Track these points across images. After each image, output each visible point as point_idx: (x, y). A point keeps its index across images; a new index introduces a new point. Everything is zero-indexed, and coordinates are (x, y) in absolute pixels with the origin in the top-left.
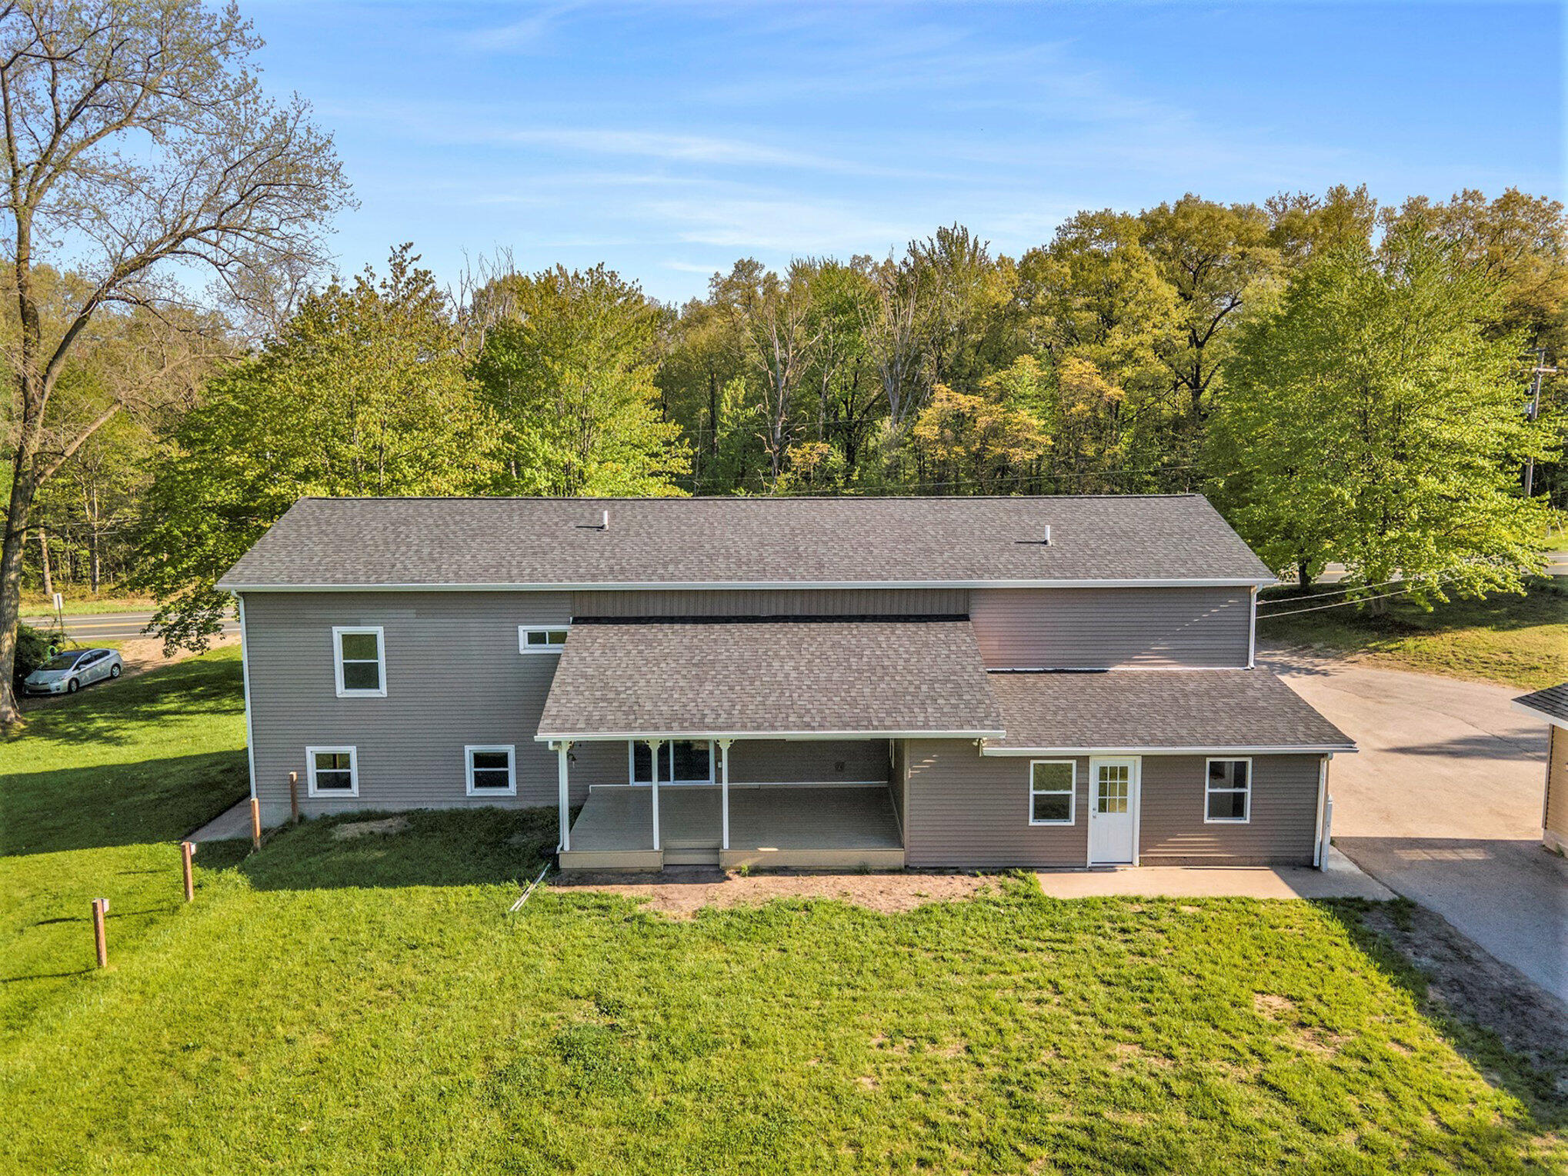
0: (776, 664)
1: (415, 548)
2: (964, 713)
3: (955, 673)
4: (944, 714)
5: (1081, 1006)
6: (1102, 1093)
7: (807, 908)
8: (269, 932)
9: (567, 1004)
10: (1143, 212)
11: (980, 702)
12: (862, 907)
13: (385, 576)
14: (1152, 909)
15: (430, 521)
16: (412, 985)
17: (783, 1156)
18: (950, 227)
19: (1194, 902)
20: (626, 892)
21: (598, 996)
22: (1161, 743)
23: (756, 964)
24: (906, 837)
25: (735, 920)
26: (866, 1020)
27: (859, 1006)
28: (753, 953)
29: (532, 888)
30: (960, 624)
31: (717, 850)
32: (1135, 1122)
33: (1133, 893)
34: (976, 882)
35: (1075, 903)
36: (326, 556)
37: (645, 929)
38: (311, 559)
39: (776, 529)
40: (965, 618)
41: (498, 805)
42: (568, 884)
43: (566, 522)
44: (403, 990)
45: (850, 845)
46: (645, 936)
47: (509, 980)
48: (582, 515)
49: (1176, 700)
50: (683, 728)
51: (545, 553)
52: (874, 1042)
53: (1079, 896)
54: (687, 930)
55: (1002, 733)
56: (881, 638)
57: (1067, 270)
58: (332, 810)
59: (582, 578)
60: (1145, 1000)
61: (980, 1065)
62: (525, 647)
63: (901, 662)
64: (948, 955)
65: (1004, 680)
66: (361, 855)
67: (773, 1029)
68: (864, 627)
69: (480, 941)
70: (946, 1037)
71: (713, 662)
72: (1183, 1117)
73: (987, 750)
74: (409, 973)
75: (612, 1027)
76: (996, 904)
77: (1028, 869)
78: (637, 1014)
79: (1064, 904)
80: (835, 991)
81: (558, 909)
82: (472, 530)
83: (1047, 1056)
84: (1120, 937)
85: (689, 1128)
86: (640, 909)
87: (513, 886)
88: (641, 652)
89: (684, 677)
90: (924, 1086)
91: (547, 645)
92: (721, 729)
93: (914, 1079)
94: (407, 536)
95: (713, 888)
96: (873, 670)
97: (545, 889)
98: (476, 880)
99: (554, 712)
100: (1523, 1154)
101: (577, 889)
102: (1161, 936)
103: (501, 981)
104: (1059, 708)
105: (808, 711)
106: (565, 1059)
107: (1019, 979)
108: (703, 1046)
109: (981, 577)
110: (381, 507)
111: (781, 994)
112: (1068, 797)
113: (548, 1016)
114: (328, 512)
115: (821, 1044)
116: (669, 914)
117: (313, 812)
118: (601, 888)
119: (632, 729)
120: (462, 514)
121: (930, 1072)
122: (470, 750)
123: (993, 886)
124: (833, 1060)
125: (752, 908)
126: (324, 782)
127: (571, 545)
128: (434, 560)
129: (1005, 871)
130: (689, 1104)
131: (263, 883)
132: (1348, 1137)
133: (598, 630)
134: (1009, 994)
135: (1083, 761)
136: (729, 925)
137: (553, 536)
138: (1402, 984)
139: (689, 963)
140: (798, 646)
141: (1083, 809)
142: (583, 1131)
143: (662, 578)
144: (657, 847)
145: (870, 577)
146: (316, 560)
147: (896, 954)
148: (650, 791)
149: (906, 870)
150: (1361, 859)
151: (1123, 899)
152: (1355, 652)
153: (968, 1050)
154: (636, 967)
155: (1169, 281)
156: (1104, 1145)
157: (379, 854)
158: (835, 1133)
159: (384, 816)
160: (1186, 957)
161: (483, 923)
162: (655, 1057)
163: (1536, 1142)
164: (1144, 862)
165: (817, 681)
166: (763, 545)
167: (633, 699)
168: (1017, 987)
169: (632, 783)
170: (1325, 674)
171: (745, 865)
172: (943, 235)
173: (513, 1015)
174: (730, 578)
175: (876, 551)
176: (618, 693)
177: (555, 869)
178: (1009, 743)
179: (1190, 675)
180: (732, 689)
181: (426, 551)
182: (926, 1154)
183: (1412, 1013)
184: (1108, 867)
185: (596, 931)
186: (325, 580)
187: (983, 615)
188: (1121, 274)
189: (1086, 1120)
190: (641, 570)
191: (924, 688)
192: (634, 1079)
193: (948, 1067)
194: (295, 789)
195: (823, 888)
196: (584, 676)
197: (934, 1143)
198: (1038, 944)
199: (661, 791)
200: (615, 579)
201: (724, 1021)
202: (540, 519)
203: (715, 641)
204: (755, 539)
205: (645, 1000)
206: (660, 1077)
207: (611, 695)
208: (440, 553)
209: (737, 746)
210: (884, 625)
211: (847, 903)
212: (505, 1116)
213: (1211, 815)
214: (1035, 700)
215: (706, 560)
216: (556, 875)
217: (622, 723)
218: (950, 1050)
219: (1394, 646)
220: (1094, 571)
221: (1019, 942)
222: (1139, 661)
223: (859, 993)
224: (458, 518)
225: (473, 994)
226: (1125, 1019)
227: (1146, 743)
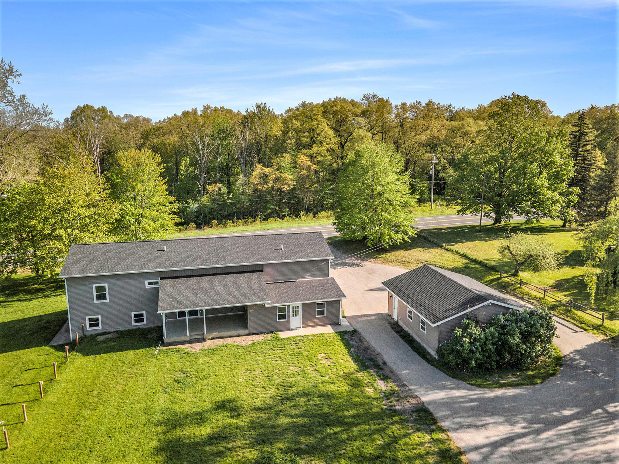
0: (215, 288)
1: (113, 261)
2: (261, 298)
3: (259, 287)
4: (256, 298)
5: (285, 360)
6: (286, 376)
7: (226, 346)
8: (95, 366)
9: (175, 373)
10: (323, 101)
11: (265, 294)
12: (239, 344)
13: (107, 271)
14: (303, 338)
15: (114, 251)
16: (137, 373)
17: (226, 394)
18: (260, 103)
19: (312, 336)
20: (182, 347)
21: (182, 370)
22: (305, 300)
23: (216, 360)
24: (249, 327)
25: (210, 351)
26: (241, 368)
27: (239, 366)
28: (215, 358)
29: (158, 348)
30: (261, 273)
31: (203, 334)
32: (291, 380)
33: (299, 335)
34: (265, 336)
35: (286, 338)
36: (87, 265)
37: (189, 355)
38: (84, 266)
39: (212, 248)
40: (262, 271)
41: (141, 327)
42: (167, 346)
43: (154, 249)
44: (136, 375)
45: (235, 330)
46: (189, 356)
47: (160, 370)
48: (158, 246)
49: (311, 288)
50: (194, 307)
51: (150, 260)
52: (242, 372)
53: (287, 337)
54: (199, 354)
55: (270, 302)
56: (241, 278)
57: (299, 124)
58: (94, 333)
59: (162, 268)
60: (297, 358)
61: (263, 374)
62: (147, 286)
63: (246, 285)
64: (258, 353)
65: (272, 285)
66: (109, 344)
67: (221, 372)
68: (237, 275)
69: (150, 362)
70: (256, 369)
71: (199, 288)
72: (300, 378)
73: (266, 306)
74: (135, 371)
75: (186, 376)
76: (269, 341)
77: (277, 331)
78: (191, 373)
79: (284, 339)
80: (234, 363)
81: (167, 352)
82: (128, 253)
83: (277, 371)
84: (295, 345)
85: (207, 392)
86: (186, 350)
87: (153, 348)
88: (180, 287)
89: (192, 293)
90: (252, 379)
91: (153, 285)
92: (203, 307)
93: (250, 378)
94: (109, 257)
95: (203, 344)
96: (239, 288)
97: (162, 348)
98: (144, 348)
99: (161, 305)
100: (355, 376)
101: (169, 347)
102: (304, 344)
103: (158, 370)
104: (284, 293)
105: (224, 300)
106: (178, 383)
107: (273, 357)
108: (207, 377)
109: (265, 261)
110: (98, 247)
111: (222, 365)
112: (285, 314)
113: (172, 376)
114: (82, 249)
115: (231, 374)
116: (194, 351)
117: (88, 334)
118: (176, 346)
119: (182, 308)
120: (123, 248)
121: (253, 376)
122: (133, 314)
123: (269, 336)
124: (234, 377)
125: (213, 347)
126: (91, 325)
127: (157, 257)
128: (119, 264)
129: (272, 332)
130: (206, 388)
131: (87, 354)
132: (327, 377)
133: (167, 281)
134: (270, 360)
135: (289, 306)
136: (208, 352)
137: (151, 254)
138: (347, 348)
139: (201, 361)
140: (220, 282)
141: (289, 316)
142: (186, 395)
143: (184, 266)
144: (188, 335)
145: (238, 263)
146: (85, 266)
147: (247, 354)
148: (186, 320)
149: (249, 334)
150: (350, 321)
151: (297, 336)
152: (370, 259)
153: (261, 371)
154: (189, 364)
155: (331, 128)
156: (285, 384)
157: (114, 343)
158: (235, 389)
159: (109, 333)
160: (307, 348)
161: (149, 358)
162: (197, 381)
163: (359, 374)
164: (303, 327)
165: (226, 292)
166: (209, 254)
167: (180, 300)
168: (272, 358)
169: (178, 318)
170: (362, 266)
171: (210, 337)
172: (258, 106)
173: (164, 376)
174: (202, 265)
175: (239, 254)
176: (176, 299)
177: (163, 342)
178: (271, 303)
179: (315, 280)
180: (205, 295)
181: (116, 261)
182: (252, 390)
183: (347, 353)
184: (295, 329)
185: (177, 356)
186: (90, 273)
187: (266, 270)
188: (316, 126)
189: (282, 381)
190: (177, 264)
191: (252, 292)
192: (194, 385)
193: (257, 375)
194: (83, 328)
195: (229, 341)
196: (166, 295)
197: (254, 388)
198: (277, 349)
199: (189, 319)
200: (171, 267)
201: (211, 372)
202: (146, 249)
203: (199, 282)
204: (207, 252)
205: (192, 370)
206: (199, 384)
207: (175, 300)
208: (121, 262)
209: (206, 310)
210: (242, 274)
211: (235, 344)
212: (169, 395)
213: (317, 315)
214: (279, 291)
215: (195, 260)
216: (163, 344)
217: (179, 307)
218: (258, 372)
219: (380, 256)
220: (293, 257)
221: (273, 349)
222: (304, 278)
223: (239, 363)
224: (122, 249)
225: (153, 373)
226: (293, 362)
227: (302, 301)
